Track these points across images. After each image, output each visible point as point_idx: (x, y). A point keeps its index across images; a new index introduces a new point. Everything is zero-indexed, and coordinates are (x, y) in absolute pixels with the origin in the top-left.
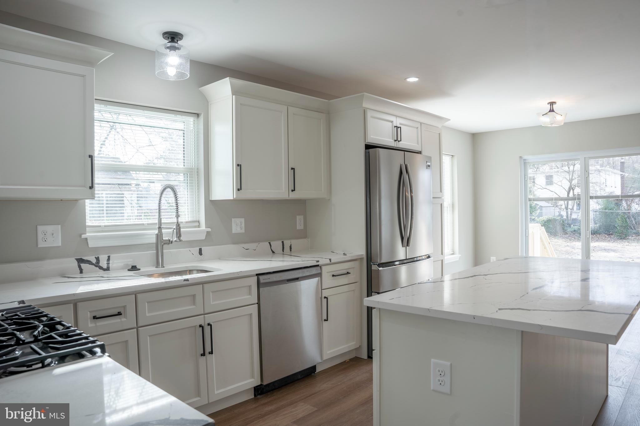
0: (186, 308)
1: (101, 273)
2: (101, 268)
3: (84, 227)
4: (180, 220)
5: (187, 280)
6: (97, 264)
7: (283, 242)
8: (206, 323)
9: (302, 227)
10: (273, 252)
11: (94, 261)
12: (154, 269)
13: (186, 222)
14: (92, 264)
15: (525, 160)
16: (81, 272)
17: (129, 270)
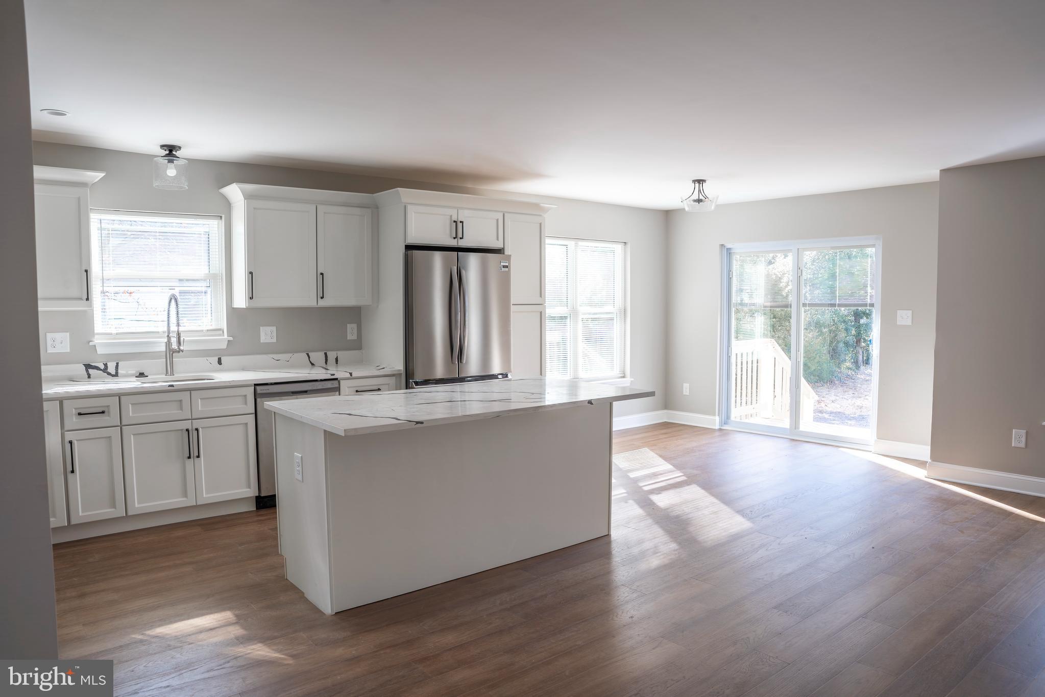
0: (172, 412)
1: (110, 379)
2: (109, 374)
3: (92, 333)
4: (181, 329)
5: (172, 386)
6: (105, 370)
7: (326, 354)
8: (194, 428)
9: (355, 337)
10: (313, 364)
11: (102, 367)
12: (164, 376)
13: (207, 330)
14: (101, 370)
15: (729, 249)
16: (89, 376)
17: (136, 377)
